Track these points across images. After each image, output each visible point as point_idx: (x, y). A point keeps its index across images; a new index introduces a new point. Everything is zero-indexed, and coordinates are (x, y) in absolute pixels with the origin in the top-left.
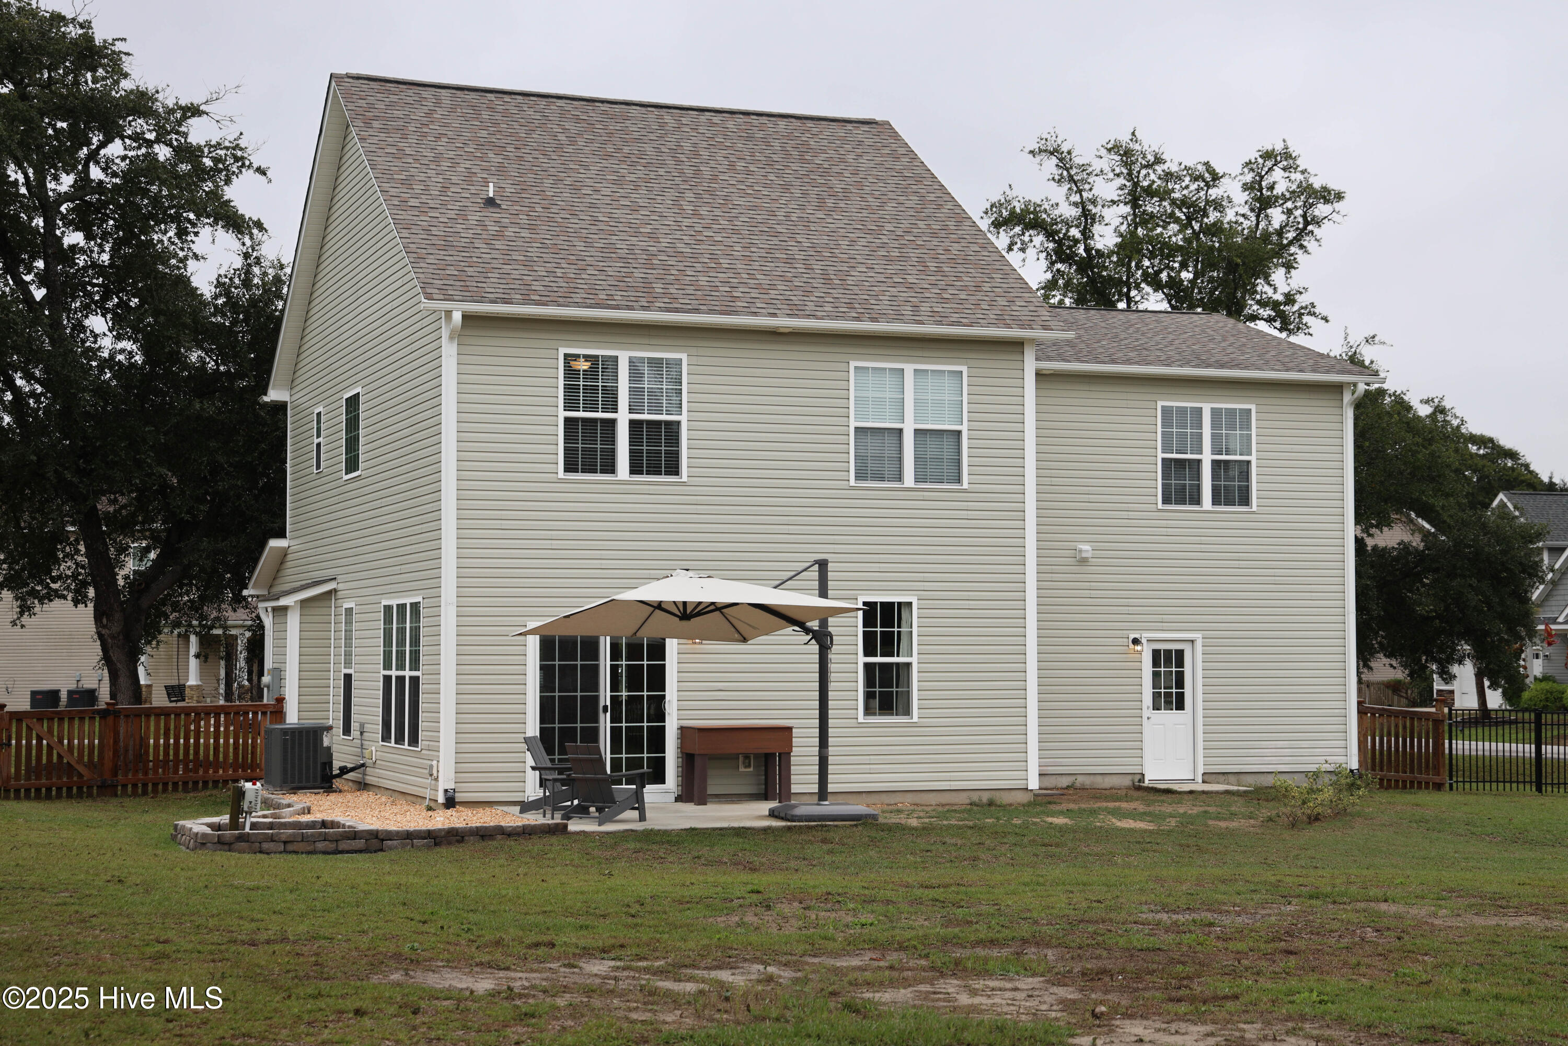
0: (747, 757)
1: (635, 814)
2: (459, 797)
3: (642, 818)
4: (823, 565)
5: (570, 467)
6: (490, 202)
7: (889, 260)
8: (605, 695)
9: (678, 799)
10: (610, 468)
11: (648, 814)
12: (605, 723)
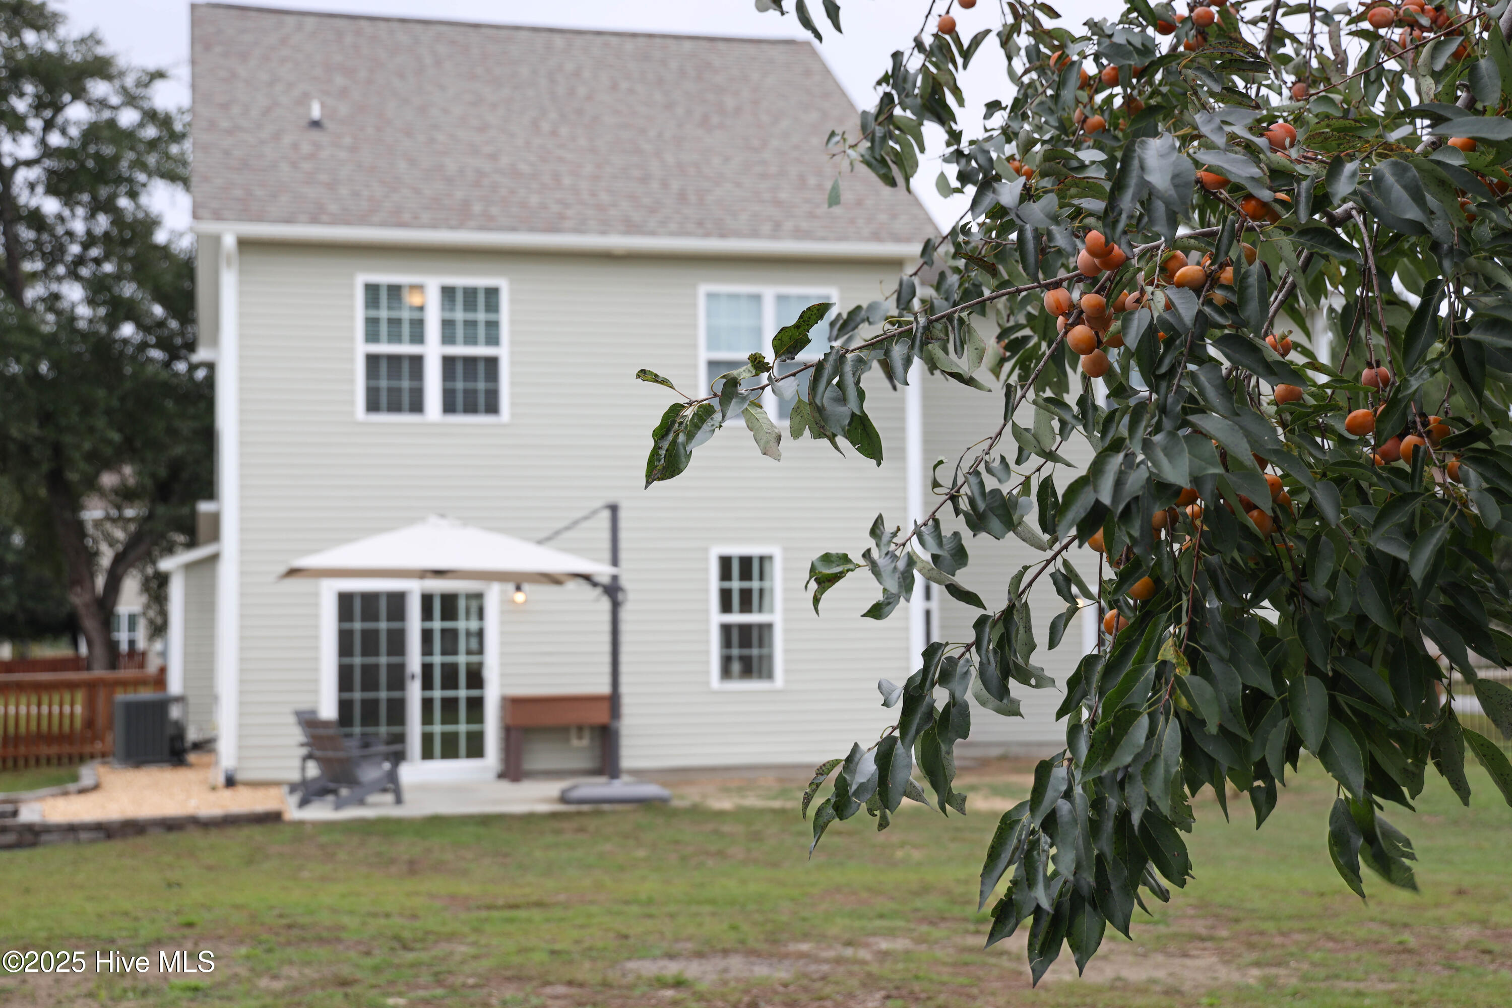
0: (580, 729)
1: (389, 798)
2: (240, 776)
3: (399, 801)
4: (614, 509)
5: (373, 406)
6: (316, 124)
7: (763, 176)
8: (414, 660)
9: (502, 776)
10: (417, 406)
11: (407, 796)
12: (414, 693)
